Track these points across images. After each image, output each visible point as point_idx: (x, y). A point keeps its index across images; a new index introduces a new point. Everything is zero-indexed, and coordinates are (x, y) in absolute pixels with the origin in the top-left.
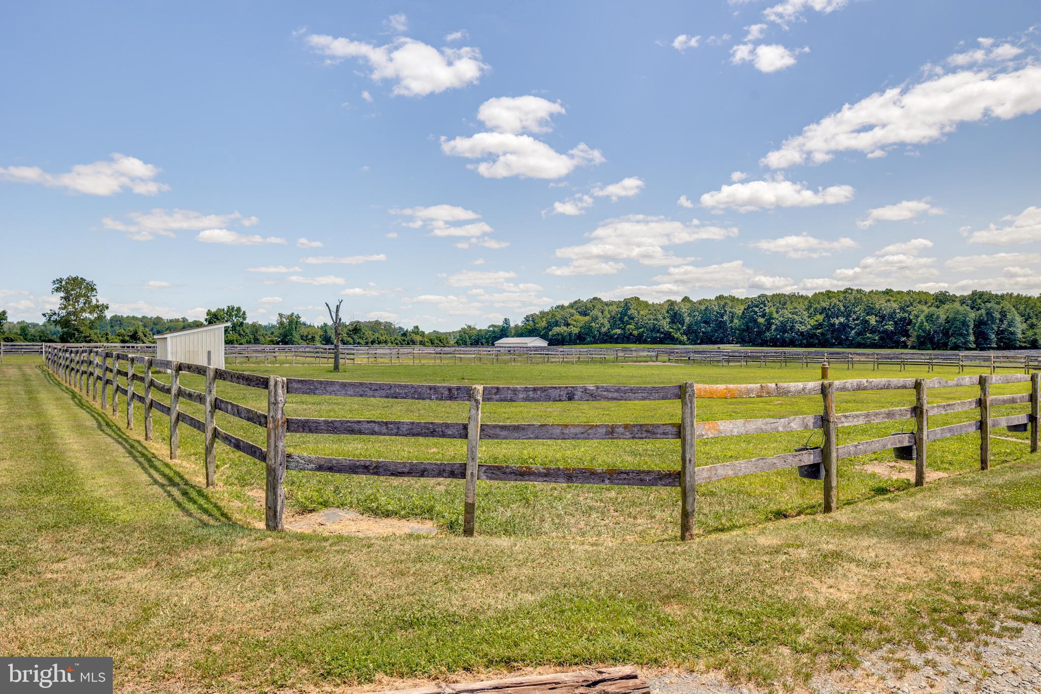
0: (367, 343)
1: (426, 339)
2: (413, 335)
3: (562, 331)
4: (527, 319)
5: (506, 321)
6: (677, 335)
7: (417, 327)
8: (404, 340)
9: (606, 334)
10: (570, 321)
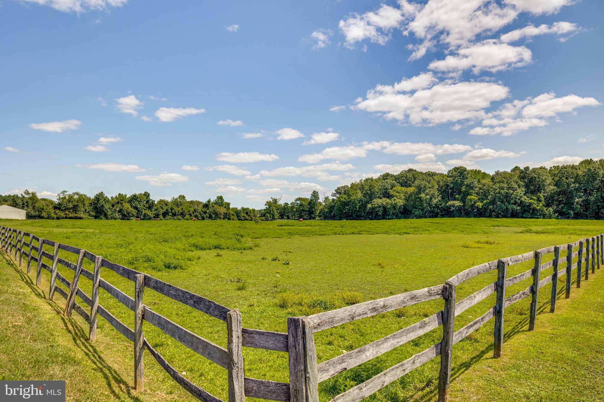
0: (157, 216)
1: (231, 212)
2: (216, 206)
3: (384, 203)
4: (338, 191)
5: (315, 194)
6: (539, 206)
7: (221, 198)
8: (205, 213)
9: (436, 206)
10: (391, 192)
